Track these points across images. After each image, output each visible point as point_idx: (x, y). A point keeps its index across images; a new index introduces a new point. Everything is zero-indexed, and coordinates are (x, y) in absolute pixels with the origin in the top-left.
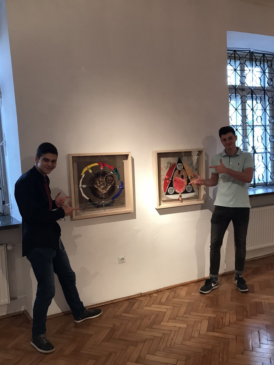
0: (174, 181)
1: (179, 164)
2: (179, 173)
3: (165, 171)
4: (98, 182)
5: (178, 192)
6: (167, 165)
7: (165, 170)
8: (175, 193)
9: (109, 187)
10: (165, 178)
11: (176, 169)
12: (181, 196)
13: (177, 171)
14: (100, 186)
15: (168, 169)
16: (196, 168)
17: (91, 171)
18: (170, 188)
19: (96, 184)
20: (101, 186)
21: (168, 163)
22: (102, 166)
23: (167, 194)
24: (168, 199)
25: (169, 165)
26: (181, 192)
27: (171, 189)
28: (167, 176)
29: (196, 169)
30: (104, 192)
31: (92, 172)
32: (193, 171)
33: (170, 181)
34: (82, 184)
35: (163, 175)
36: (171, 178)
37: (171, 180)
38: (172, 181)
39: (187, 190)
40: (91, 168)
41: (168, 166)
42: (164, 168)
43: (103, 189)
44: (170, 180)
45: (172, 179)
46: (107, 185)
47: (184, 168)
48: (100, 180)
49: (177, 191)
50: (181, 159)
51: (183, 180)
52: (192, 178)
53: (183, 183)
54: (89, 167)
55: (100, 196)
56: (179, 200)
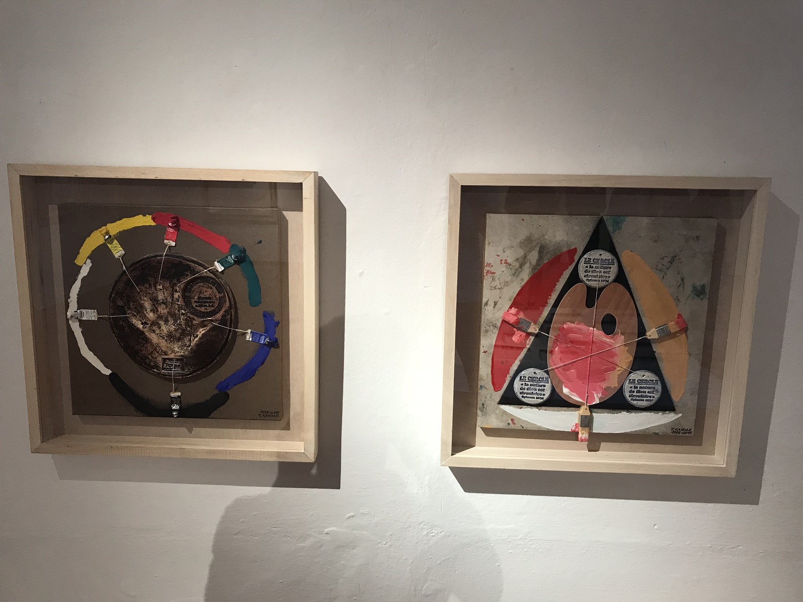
0: (556, 341)
1: (594, 255)
2: (590, 303)
3: (506, 284)
4: (147, 305)
5: (576, 398)
6: (521, 253)
7: (509, 279)
8: (556, 401)
9: (201, 332)
10: (504, 321)
11: (574, 279)
12: (587, 422)
13: (577, 291)
14: (154, 323)
15: (525, 276)
16: (698, 284)
17: (118, 251)
18: (528, 372)
19: (138, 312)
20: (162, 323)
21: (528, 242)
22: (171, 230)
23: (509, 398)
24: (512, 426)
25: (534, 257)
26: (589, 397)
27: (531, 379)
28: (513, 310)
29: (699, 292)
30: (177, 350)
31: (123, 257)
32: (677, 300)
33: (532, 338)
34: (82, 304)
35: (491, 303)
36: (541, 320)
37: (537, 336)
38: (541, 339)
39: (627, 395)
40: (124, 237)
41: (525, 257)
42: (503, 268)
43: (170, 337)
44: (529, 334)
45: (546, 326)
46: (189, 322)
47: (621, 278)
48: (161, 297)
49: (566, 391)
50: (610, 229)
51: (607, 339)
52: (666, 335)
53: (611, 354)
54: (115, 228)
55: (157, 367)
56: (572, 436)
